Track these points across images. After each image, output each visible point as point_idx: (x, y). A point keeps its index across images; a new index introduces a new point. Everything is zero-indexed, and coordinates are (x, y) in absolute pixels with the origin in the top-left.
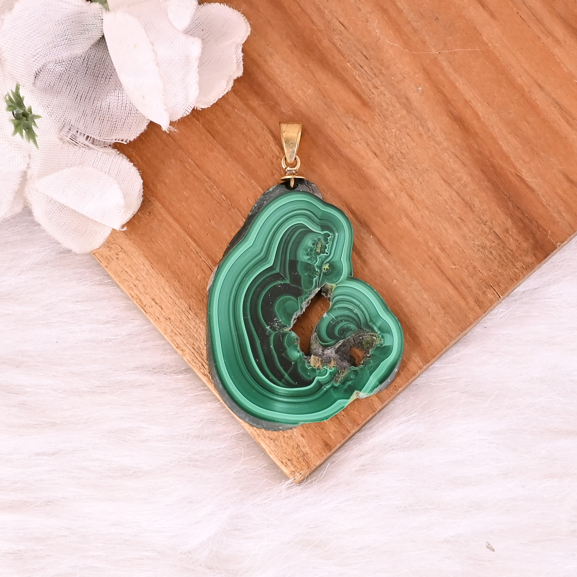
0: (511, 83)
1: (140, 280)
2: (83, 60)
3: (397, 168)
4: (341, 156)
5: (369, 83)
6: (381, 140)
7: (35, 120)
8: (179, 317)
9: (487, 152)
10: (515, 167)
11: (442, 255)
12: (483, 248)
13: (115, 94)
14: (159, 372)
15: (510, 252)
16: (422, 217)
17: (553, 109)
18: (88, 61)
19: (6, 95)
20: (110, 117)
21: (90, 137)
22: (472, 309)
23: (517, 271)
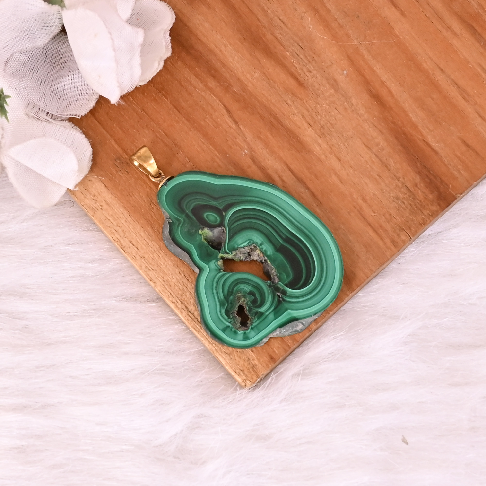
0: (419, 67)
1: (120, 226)
2: (42, 50)
3: (327, 135)
4: (282, 126)
5: (304, 68)
6: (314, 113)
7: (6, 100)
8: (152, 256)
9: (400, 123)
10: (422, 135)
11: (364, 205)
12: (397, 199)
13: (69, 78)
14: (136, 300)
15: (418, 202)
16: (348, 174)
17: (452, 88)
18: (46, 51)
21: (49, 113)
22: (389, 248)
23: (425, 217)
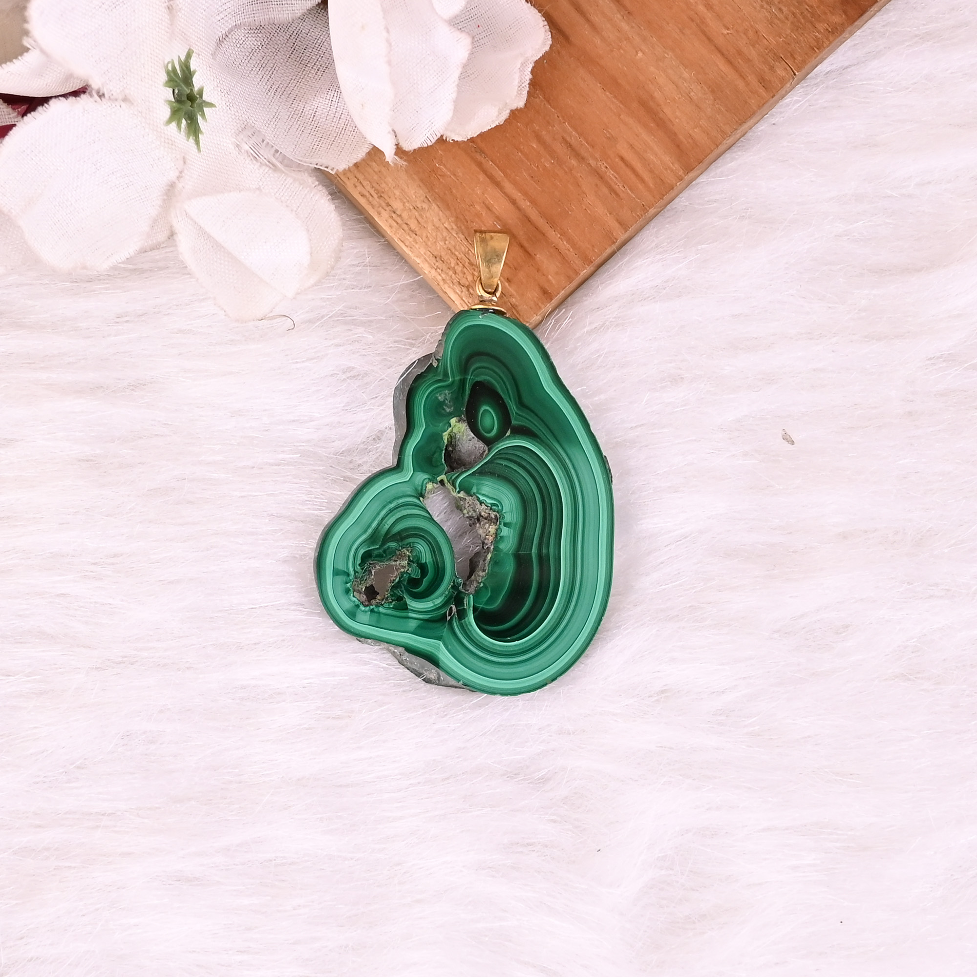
2: (289, 36)
7: (204, 109)
11: (709, 15)
12: (768, 3)
15: (808, 8)
19: (168, 63)
20: (313, 130)
21: (279, 153)
23: (820, 36)
